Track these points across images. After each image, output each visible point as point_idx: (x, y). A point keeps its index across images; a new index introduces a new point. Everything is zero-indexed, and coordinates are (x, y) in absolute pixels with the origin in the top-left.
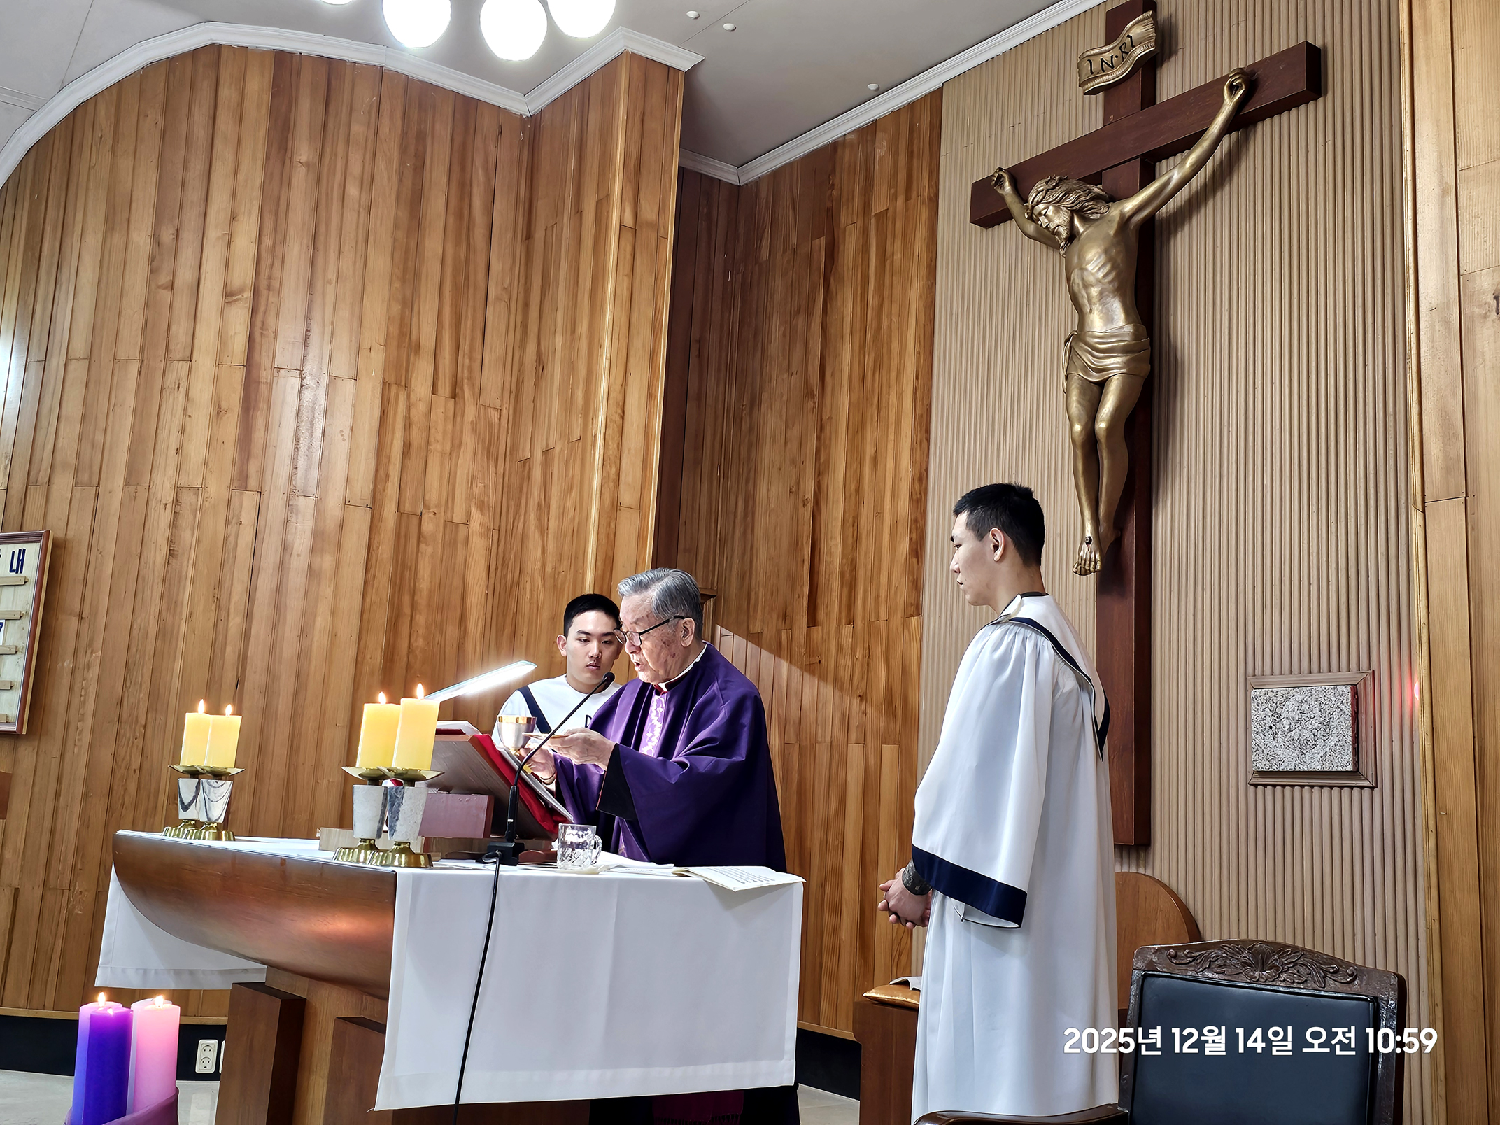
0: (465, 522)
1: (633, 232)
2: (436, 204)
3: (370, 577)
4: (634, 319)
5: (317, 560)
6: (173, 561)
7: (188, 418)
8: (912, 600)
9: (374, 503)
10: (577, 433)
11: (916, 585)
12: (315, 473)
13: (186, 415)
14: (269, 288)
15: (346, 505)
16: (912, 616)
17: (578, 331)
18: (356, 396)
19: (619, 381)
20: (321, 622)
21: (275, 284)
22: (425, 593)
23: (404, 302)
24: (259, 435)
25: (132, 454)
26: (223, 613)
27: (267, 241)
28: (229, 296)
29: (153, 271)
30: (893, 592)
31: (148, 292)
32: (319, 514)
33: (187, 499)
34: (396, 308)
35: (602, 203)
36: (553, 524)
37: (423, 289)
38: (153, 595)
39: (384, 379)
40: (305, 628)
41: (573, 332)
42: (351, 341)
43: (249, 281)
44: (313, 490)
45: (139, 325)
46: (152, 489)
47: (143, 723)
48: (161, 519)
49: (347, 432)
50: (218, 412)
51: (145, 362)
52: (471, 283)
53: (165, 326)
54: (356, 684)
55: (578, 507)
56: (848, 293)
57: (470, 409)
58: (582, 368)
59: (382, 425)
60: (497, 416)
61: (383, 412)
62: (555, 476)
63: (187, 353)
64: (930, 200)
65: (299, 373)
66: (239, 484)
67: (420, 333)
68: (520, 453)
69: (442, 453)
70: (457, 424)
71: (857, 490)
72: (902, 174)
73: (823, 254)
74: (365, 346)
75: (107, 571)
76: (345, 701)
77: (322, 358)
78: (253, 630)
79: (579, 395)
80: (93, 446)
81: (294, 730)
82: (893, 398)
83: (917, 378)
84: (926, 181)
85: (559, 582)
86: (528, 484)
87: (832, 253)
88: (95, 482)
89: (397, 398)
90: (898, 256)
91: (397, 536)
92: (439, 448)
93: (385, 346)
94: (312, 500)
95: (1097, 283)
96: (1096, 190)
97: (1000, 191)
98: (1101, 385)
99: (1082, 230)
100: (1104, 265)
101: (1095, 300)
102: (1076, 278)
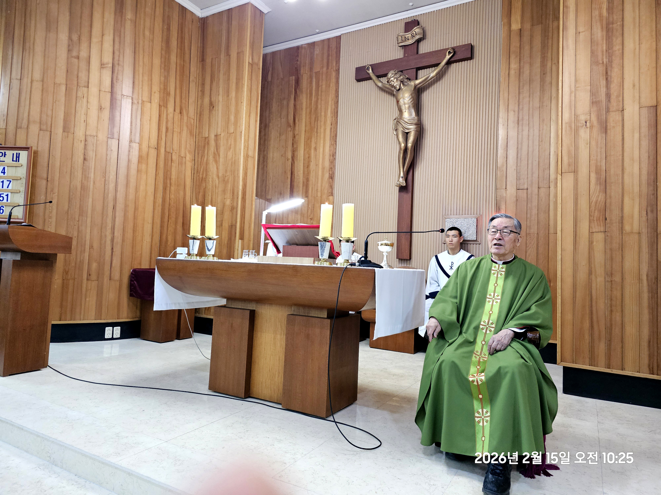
0: (185, 157)
1: (251, 65)
2: (174, 43)
4: (252, 95)
5: (140, 165)
6: (85, 162)
7: (88, 109)
8: (330, 191)
9: (158, 147)
10: (232, 130)
11: (331, 187)
12: (138, 135)
13: (88, 108)
14: (118, 64)
15: (149, 147)
16: (330, 196)
17: (230, 96)
18: (151, 109)
19: (248, 114)
20: (142, 188)
21: (121, 63)
22: (174, 180)
23: (164, 77)
24: (117, 118)
25: (66, 121)
26: (107, 182)
27: (117, 46)
28: (102, 66)
29: (69, 51)
30: (323, 188)
31: (68, 58)
32: (140, 150)
33: (89, 139)
34: (162, 78)
35: (240, 54)
36: (221, 160)
38: (79, 174)
39: (159, 104)
40: (137, 190)
41: (228, 96)
42: (148, 88)
43: (111, 61)
44: (137, 140)
45: (65, 71)
46: (75, 135)
47: (78, 220)
48: (80, 147)
49: (148, 122)
50: (101, 109)
51: (68, 86)
52: (185, 74)
53: (76, 73)
54: (154, 209)
55: (234, 155)
56: (304, 95)
57: (185, 118)
58: (233, 109)
59: (159, 120)
60: (193, 121)
61: (160, 116)
62: (222, 144)
63: (86, 84)
64: (336, 70)
65: (131, 97)
66: (111, 136)
67: (170, 89)
68: (203, 135)
69: (178, 132)
70: (182, 123)
71: (309, 157)
72: (325, 61)
73: (294, 81)
74: (153, 91)
75: (58, 164)
76: (151, 215)
77: (139, 93)
78: (119, 189)
79: (232, 118)
80: (47, 116)
81: (134, 224)
82: (322, 130)
83: (331, 125)
84: (334, 64)
85: (226, 179)
86: (208, 146)
87: (297, 82)
88: (49, 129)
89: (164, 111)
90: (324, 86)
91: (165, 160)
92: (177, 130)
93: (159, 92)
94: (137, 144)
95: (408, 104)
96: (407, 76)
97: (368, 71)
98: (407, 133)
99: (403, 87)
100: (411, 99)
101: (407, 108)
102: (401, 101)
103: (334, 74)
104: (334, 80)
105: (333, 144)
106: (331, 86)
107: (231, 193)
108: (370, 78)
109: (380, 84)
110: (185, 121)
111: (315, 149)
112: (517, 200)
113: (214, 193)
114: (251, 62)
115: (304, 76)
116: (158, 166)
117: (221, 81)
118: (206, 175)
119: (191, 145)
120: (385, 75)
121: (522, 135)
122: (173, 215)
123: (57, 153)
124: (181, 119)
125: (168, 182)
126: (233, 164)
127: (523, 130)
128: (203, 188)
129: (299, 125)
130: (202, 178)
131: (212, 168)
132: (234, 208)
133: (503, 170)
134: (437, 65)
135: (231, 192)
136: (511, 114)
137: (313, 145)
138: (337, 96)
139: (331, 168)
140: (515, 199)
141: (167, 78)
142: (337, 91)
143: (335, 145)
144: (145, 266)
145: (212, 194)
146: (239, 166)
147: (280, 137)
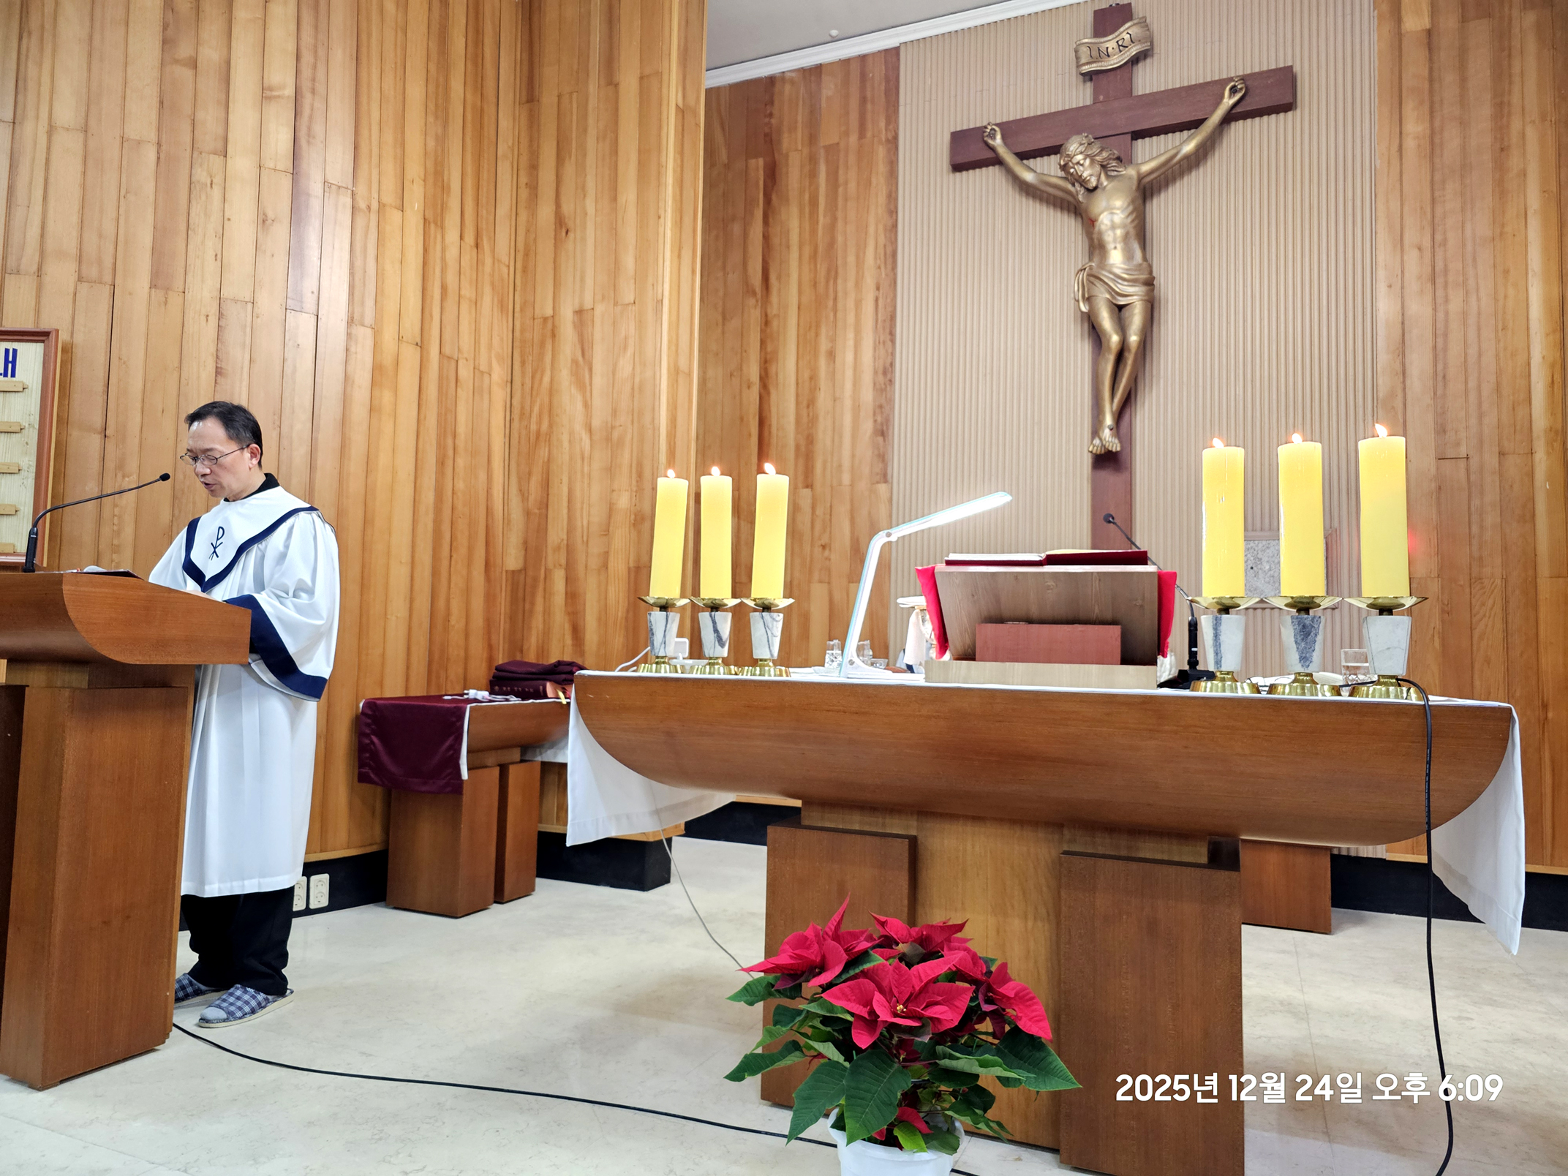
0: (488, 372)
1: (681, 112)
6: (219, 378)
7: (227, 222)
8: (878, 467)
9: (422, 342)
10: (628, 295)
11: (882, 457)
12: (370, 303)
13: (224, 220)
14: (313, 91)
15: (400, 340)
16: (878, 483)
18: (402, 229)
19: (677, 254)
20: (383, 460)
21: (320, 88)
23: (437, 138)
25: (158, 253)
26: (285, 442)
27: (306, 38)
28: (266, 91)
29: (167, 42)
30: (857, 463)
31: (162, 64)
32: (377, 346)
33: (232, 312)
34: (431, 142)
35: (650, 82)
36: (599, 381)
39: (424, 214)
40: (369, 464)
41: (614, 200)
42: (396, 168)
43: (290, 79)
44: (369, 319)
45: (155, 101)
46: (188, 296)
48: (200, 331)
49: (398, 265)
50: (263, 221)
51: (164, 148)
52: (486, 134)
53: (187, 109)
54: (415, 522)
55: (638, 369)
56: (794, 210)
57: (488, 261)
58: (629, 233)
59: (425, 263)
60: (506, 271)
61: (425, 250)
62: (597, 336)
63: (220, 145)
64: (888, 140)
65: (350, 192)
66: (294, 304)
67: (449, 174)
68: (537, 311)
69: (470, 301)
70: (479, 274)
71: (811, 378)
72: (854, 116)
73: (761, 172)
74: (408, 176)
75: (136, 385)
76: (406, 539)
77: (371, 180)
78: (319, 462)
79: (629, 261)
80: (100, 236)
81: (363, 566)
82: (851, 304)
83: (878, 289)
84: (882, 124)
85: (616, 435)
86: (554, 341)
87: (772, 174)
88: (108, 278)
89: (436, 237)
90: (852, 186)
91: (440, 378)
92: (468, 295)
93: (424, 181)
94: (369, 332)
95: (1124, 226)
96: (1115, 152)
97: (991, 142)
98: (1120, 308)
99: (1105, 183)
100: (1131, 213)
101: (1119, 240)
102: (1104, 220)
103: (881, 152)
104: (881, 168)
105: (884, 342)
106: (874, 181)
107: (634, 476)
108: (997, 161)
109: (1029, 177)
110: (488, 268)
111: (831, 355)
112: (1440, 488)
113: (579, 476)
115: (790, 158)
116: (424, 397)
117: (591, 159)
118: (551, 426)
119: (502, 339)
120: (1055, 150)
121: (1447, 313)
122: (462, 540)
123: (134, 351)
124: (479, 263)
125: (450, 441)
126: (637, 394)
127: (1447, 300)
128: (541, 462)
129: (779, 290)
130: (538, 433)
131: (570, 404)
132: (643, 519)
133: (1393, 407)
134: (1195, 124)
135: (634, 470)
136: (1412, 257)
137: (824, 345)
138: (893, 211)
139: (881, 407)
140: (1433, 485)
141: (442, 140)
142: (892, 198)
143: (889, 343)
144: (393, 689)
145: (570, 478)
146: (655, 396)
147: (724, 324)
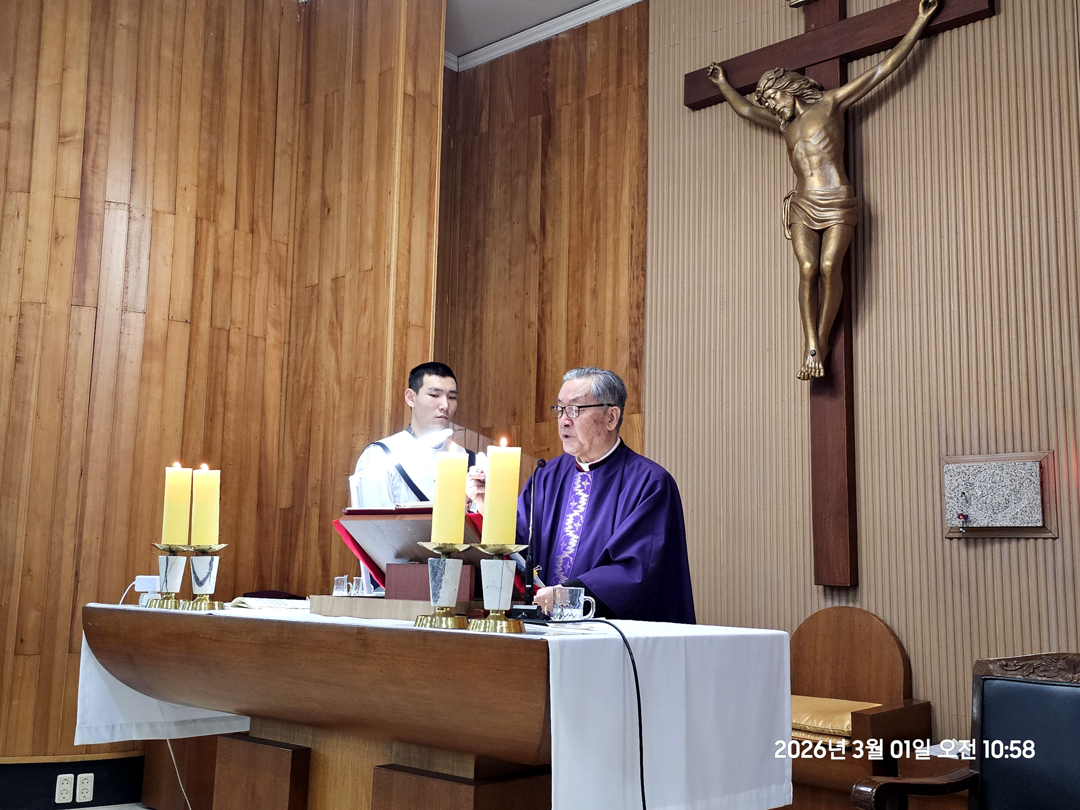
0: (263, 336)
1: (412, 99)
2: (234, 68)
3: (190, 382)
4: (415, 170)
5: (147, 366)
6: (19, 366)
7: (28, 243)
8: (633, 400)
9: (192, 319)
10: (368, 264)
12: (142, 293)
13: (27, 240)
14: (98, 132)
15: (170, 320)
17: (365, 180)
18: (174, 229)
19: (406, 222)
20: (152, 419)
21: (104, 128)
22: (234, 395)
23: (211, 150)
24: (94, 257)
26: (66, 412)
27: (96, 91)
28: (62, 139)
32: (148, 328)
33: (30, 312)
34: (205, 155)
35: (385, 77)
37: (226, 140)
39: (197, 215)
41: (360, 180)
42: (169, 181)
43: (80, 126)
44: (141, 305)
49: (169, 259)
50: (56, 238)
57: (265, 242)
59: (196, 254)
61: (199, 243)
62: (347, 300)
63: (25, 186)
64: (640, 87)
65: (126, 206)
66: (79, 300)
67: (223, 177)
68: (309, 281)
69: (244, 278)
70: (255, 254)
71: (578, 315)
72: (613, 68)
73: (540, 128)
74: (181, 185)
77: (145, 194)
79: (369, 234)
81: (131, 510)
82: (610, 243)
83: (632, 227)
84: (635, 73)
85: (356, 386)
86: (318, 306)
87: (549, 127)
89: (208, 231)
91: (211, 347)
92: (241, 274)
93: (198, 187)
94: (141, 316)
95: (820, 153)
96: (812, 81)
97: (714, 81)
98: (820, 233)
99: (801, 112)
100: (824, 139)
101: (816, 166)
102: (798, 148)
107: (368, 421)
108: (721, 99)
109: (745, 110)
110: (264, 249)
111: (595, 292)
114: (410, 90)
115: (562, 112)
117: (345, 145)
118: (314, 379)
119: (279, 307)
125: (220, 401)
126: (371, 349)
128: (306, 412)
129: (553, 236)
135: (368, 417)
137: (589, 284)
138: (644, 153)
139: (635, 339)
141: (215, 152)
145: (325, 425)
146: (383, 351)
147: (510, 270)
